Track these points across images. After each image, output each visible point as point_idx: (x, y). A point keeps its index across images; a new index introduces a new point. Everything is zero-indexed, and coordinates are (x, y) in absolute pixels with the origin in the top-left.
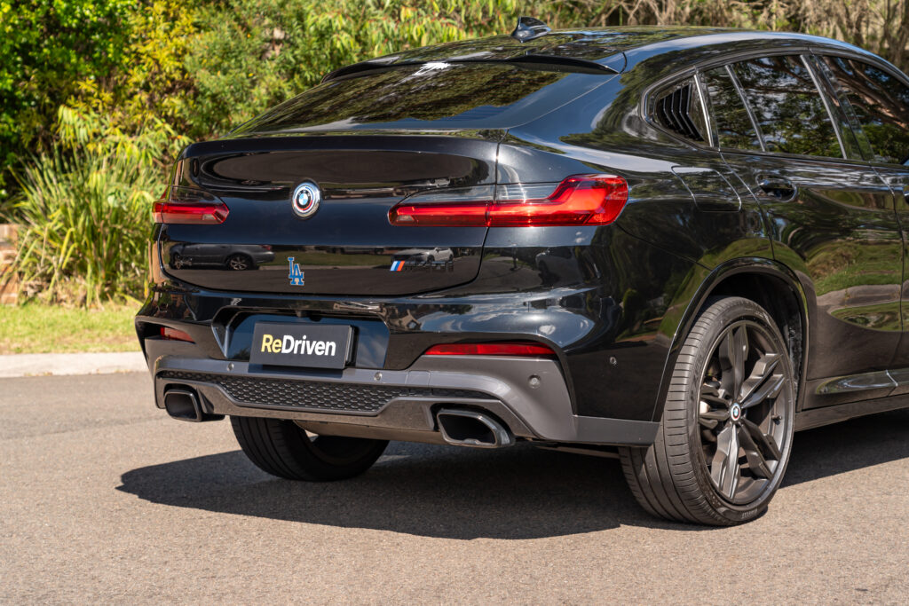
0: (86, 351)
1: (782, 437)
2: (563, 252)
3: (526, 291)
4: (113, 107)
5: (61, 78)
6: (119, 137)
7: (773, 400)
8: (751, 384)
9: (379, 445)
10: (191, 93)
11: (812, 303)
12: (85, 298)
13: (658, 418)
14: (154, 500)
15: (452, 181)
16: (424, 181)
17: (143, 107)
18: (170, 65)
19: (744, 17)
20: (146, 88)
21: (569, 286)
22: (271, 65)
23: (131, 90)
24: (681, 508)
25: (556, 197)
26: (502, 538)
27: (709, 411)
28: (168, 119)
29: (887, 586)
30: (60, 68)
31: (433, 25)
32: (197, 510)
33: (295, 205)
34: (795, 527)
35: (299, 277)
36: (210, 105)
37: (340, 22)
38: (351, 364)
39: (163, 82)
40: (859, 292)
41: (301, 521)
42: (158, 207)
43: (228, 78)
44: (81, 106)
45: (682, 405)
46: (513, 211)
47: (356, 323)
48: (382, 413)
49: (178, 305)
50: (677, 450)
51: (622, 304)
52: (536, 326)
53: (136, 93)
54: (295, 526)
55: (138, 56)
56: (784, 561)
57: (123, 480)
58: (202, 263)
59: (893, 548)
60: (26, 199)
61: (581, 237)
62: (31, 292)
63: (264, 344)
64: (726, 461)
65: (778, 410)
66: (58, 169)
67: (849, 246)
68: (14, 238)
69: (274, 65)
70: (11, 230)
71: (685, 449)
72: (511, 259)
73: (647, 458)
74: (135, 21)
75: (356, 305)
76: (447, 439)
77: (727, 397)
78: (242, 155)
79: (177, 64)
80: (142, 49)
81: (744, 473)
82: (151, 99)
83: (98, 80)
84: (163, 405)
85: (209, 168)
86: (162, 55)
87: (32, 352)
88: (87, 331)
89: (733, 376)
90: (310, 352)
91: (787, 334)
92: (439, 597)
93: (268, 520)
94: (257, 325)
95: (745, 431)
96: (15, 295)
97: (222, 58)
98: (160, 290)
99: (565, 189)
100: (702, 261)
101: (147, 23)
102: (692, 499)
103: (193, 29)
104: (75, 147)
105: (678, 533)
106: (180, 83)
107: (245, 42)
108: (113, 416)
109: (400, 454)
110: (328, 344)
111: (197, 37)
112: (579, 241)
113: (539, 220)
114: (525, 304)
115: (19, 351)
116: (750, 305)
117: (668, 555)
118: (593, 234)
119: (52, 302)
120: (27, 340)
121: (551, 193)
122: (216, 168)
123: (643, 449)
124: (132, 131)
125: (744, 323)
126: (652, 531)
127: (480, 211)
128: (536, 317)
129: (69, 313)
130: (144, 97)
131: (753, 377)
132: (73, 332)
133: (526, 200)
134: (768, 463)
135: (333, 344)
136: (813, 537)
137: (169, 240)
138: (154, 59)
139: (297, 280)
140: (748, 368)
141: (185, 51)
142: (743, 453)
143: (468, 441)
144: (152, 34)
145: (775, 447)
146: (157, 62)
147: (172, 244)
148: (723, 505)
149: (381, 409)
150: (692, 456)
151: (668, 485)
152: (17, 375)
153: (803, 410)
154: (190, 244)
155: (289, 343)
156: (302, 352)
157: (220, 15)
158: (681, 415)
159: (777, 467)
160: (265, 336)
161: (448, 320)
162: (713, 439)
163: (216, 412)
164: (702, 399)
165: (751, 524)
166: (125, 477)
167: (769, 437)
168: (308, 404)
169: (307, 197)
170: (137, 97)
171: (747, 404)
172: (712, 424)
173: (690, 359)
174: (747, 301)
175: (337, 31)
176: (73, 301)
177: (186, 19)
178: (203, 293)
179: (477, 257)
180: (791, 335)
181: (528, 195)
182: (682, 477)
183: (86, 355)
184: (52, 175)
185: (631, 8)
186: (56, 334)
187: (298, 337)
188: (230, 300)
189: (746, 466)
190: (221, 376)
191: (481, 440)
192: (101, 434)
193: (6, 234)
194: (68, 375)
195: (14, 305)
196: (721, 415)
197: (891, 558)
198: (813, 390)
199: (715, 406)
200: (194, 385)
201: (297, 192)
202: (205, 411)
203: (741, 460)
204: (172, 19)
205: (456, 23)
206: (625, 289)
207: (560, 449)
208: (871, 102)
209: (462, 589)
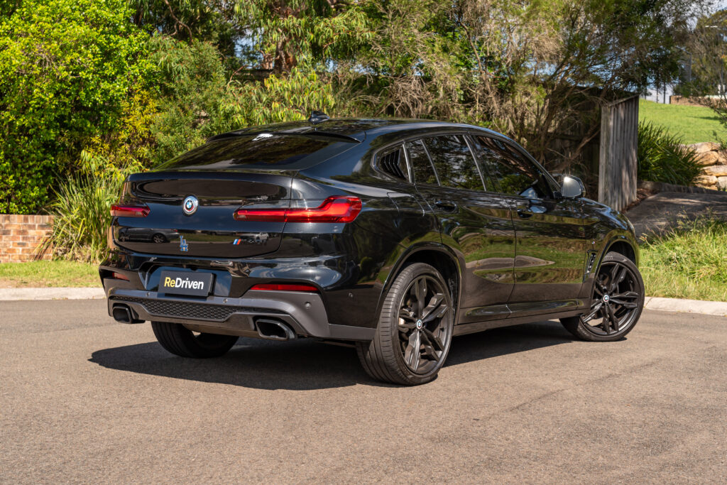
0: (87, 287)
1: (445, 339)
2: (326, 237)
3: (306, 257)
4: (110, 151)
5: (81, 135)
6: (114, 168)
7: (441, 318)
8: (429, 309)
9: (233, 339)
10: (153, 145)
11: (463, 267)
12: (90, 257)
13: (375, 326)
14: (107, 367)
15: (269, 197)
16: (255, 197)
17: (126, 153)
18: (142, 129)
19: (459, 112)
20: (128, 142)
21: (330, 254)
22: (197, 131)
23: (120, 143)
24: (388, 376)
25: (322, 208)
26: (291, 389)
27: (405, 323)
28: (140, 159)
29: (490, 418)
30: (80, 130)
31: (289, 112)
32: (129, 372)
33: (185, 208)
34: (450, 387)
35: (185, 246)
36: (164, 152)
37: (238, 108)
38: (211, 294)
39: (139, 139)
40: (485, 262)
41: (184, 378)
42: (113, 207)
43: (174, 137)
44: (91, 150)
45: (389, 320)
46: (300, 214)
47: (215, 272)
48: (227, 321)
49: (122, 261)
50: (386, 343)
51: (359, 265)
52: (313, 276)
53: (123, 145)
54: (181, 382)
55: (124, 124)
56: (439, 404)
57: (92, 356)
58: (135, 238)
59: (499, 399)
60: (59, 202)
61: (337, 229)
62: (60, 253)
63: (166, 282)
64: (413, 350)
65: (443, 324)
66: (79, 185)
67: (478, 239)
68: (52, 223)
69: (199, 131)
70: (50, 219)
71: (390, 343)
72: (300, 240)
73: (370, 348)
74: (124, 105)
75: (218, 263)
76: (261, 335)
77: (415, 316)
78: (161, 180)
79: (146, 129)
80: (127, 121)
81: (423, 357)
82: (131, 148)
83: (103, 137)
84: (112, 314)
85: (141, 187)
86: (138, 124)
87: (57, 287)
88: (90, 275)
89: (418, 305)
90: (190, 287)
91: (450, 283)
92: (250, 419)
93: (166, 378)
94: (163, 272)
95: (424, 334)
96: (51, 255)
97: (171, 126)
98: (113, 252)
99: (328, 202)
100: (401, 243)
101: (130, 107)
102: (393, 370)
103: (155, 110)
104: (88, 173)
105: (387, 389)
106: (148, 140)
107: (184, 118)
108: (96, 322)
109: (246, 345)
110: (200, 283)
111: (158, 114)
112: (335, 231)
113: (313, 219)
114: (305, 264)
115: (50, 286)
116: (428, 268)
117: (378, 400)
118: (343, 227)
119: (71, 260)
120: (55, 280)
121: (320, 205)
122: (145, 187)
123: (368, 343)
124: (120, 166)
125: (424, 277)
126: (372, 387)
127: (282, 214)
128: (311, 271)
129: (80, 265)
130: (127, 146)
131: (429, 306)
132: (81, 276)
133: (307, 207)
134: (437, 352)
135: (202, 283)
136: (457, 392)
137: (119, 225)
138: (133, 126)
139: (184, 248)
140: (427, 301)
141: (151, 122)
142: (423, 347)
143: (272, 336)
144: (133, 113)
145: (441, 344)
146: (135, 127)
147: (120, 227)
148: (411, 374)
149: (226, 318)
150: (393, 347)
151: (380, 363)
152: (48, 299)
153: (458, 325)
154: (130, 228)
155: (179, 282)
156: (186, 287)
157: (170, 103)
158: (389, 325)
159: (442, 355)
160: (167, 278)
161: (264, 270)
162: (407, 339)
163: (140, 318)
164: (400, 317)
165: (426, 385)
166: (94, 354)
167: (438, 338)
168: (188, 315)
169: (191, 204)
170: (123, 147)
171: (426, 320)
172: (405, 330)
173: (394, 295)
174: (427, 265)
175: (236, 114)
176: (83, 259)
177: (153, 104)
178: (135, 254)
179: (279, 238)
180: (452, 284)
181: (309, 205)
182: (388, 358)
183: (88, 289)
184: (74, 188)
185: (397, 105)
186: (72, 277)
187: (184, 279)
188: (150, 258)
189: (425, 354)
190: (142, 299)
191: (279, 336)
192: (86, 331)
193: (47, 221)
194: (76, 300)
195: (50, 260)
196: (411, 326)
197: (496, 404)
198: (464, 314)
199: (408, 321)
200: (129, 304)
201: (186, 201)
202: (134, 317)
203: (422, 351)
204: (144, 104)
205: (301, 111)
206: (362, 257)
207: (326, 342)
208: (513, 163)
209: (263, 415)
